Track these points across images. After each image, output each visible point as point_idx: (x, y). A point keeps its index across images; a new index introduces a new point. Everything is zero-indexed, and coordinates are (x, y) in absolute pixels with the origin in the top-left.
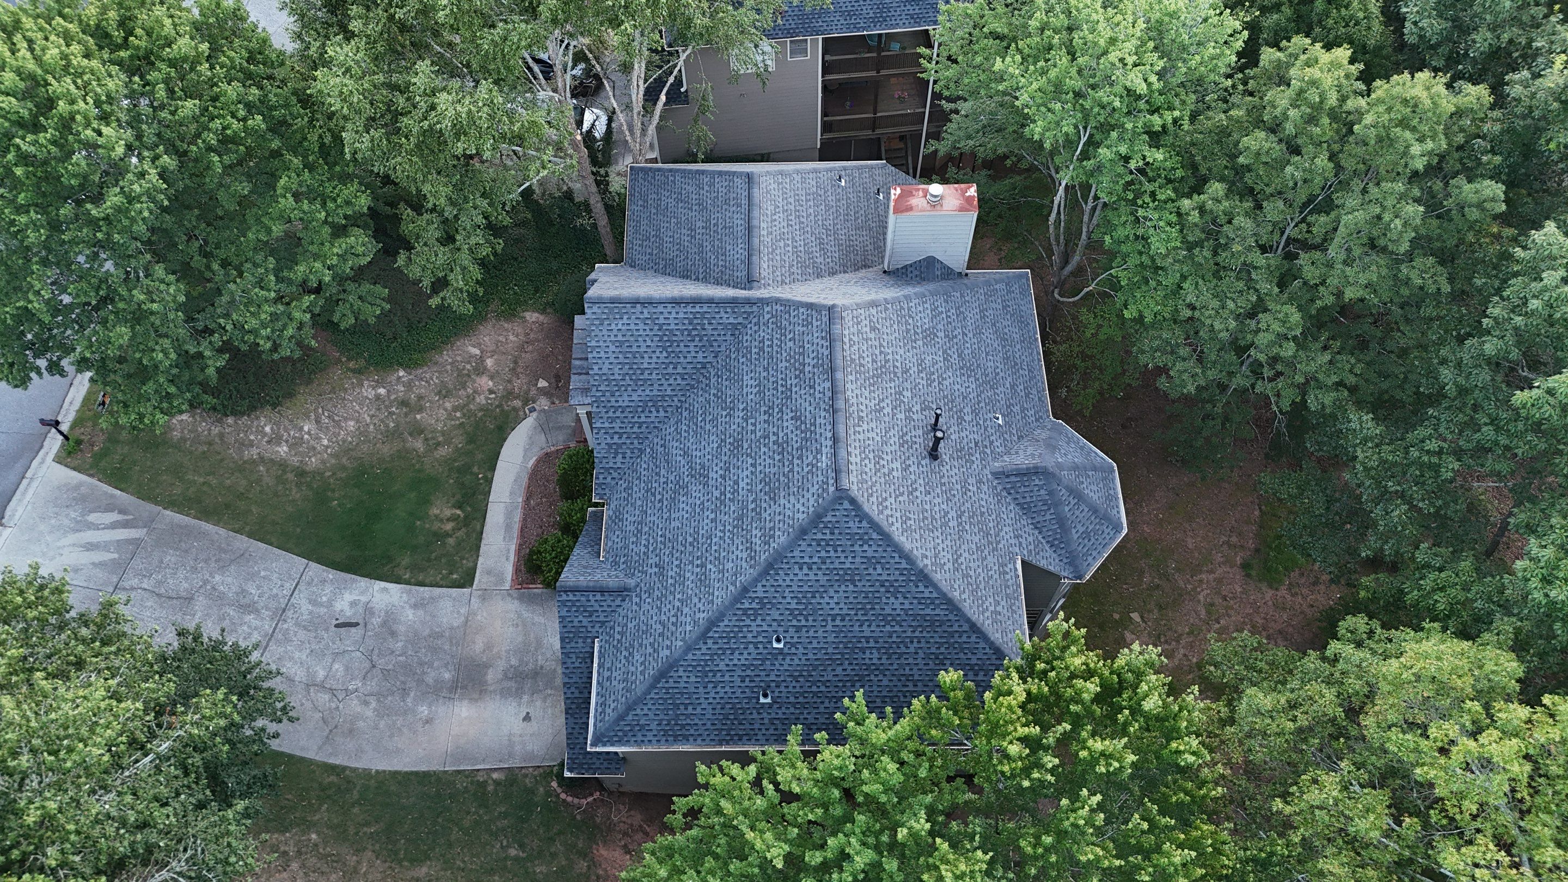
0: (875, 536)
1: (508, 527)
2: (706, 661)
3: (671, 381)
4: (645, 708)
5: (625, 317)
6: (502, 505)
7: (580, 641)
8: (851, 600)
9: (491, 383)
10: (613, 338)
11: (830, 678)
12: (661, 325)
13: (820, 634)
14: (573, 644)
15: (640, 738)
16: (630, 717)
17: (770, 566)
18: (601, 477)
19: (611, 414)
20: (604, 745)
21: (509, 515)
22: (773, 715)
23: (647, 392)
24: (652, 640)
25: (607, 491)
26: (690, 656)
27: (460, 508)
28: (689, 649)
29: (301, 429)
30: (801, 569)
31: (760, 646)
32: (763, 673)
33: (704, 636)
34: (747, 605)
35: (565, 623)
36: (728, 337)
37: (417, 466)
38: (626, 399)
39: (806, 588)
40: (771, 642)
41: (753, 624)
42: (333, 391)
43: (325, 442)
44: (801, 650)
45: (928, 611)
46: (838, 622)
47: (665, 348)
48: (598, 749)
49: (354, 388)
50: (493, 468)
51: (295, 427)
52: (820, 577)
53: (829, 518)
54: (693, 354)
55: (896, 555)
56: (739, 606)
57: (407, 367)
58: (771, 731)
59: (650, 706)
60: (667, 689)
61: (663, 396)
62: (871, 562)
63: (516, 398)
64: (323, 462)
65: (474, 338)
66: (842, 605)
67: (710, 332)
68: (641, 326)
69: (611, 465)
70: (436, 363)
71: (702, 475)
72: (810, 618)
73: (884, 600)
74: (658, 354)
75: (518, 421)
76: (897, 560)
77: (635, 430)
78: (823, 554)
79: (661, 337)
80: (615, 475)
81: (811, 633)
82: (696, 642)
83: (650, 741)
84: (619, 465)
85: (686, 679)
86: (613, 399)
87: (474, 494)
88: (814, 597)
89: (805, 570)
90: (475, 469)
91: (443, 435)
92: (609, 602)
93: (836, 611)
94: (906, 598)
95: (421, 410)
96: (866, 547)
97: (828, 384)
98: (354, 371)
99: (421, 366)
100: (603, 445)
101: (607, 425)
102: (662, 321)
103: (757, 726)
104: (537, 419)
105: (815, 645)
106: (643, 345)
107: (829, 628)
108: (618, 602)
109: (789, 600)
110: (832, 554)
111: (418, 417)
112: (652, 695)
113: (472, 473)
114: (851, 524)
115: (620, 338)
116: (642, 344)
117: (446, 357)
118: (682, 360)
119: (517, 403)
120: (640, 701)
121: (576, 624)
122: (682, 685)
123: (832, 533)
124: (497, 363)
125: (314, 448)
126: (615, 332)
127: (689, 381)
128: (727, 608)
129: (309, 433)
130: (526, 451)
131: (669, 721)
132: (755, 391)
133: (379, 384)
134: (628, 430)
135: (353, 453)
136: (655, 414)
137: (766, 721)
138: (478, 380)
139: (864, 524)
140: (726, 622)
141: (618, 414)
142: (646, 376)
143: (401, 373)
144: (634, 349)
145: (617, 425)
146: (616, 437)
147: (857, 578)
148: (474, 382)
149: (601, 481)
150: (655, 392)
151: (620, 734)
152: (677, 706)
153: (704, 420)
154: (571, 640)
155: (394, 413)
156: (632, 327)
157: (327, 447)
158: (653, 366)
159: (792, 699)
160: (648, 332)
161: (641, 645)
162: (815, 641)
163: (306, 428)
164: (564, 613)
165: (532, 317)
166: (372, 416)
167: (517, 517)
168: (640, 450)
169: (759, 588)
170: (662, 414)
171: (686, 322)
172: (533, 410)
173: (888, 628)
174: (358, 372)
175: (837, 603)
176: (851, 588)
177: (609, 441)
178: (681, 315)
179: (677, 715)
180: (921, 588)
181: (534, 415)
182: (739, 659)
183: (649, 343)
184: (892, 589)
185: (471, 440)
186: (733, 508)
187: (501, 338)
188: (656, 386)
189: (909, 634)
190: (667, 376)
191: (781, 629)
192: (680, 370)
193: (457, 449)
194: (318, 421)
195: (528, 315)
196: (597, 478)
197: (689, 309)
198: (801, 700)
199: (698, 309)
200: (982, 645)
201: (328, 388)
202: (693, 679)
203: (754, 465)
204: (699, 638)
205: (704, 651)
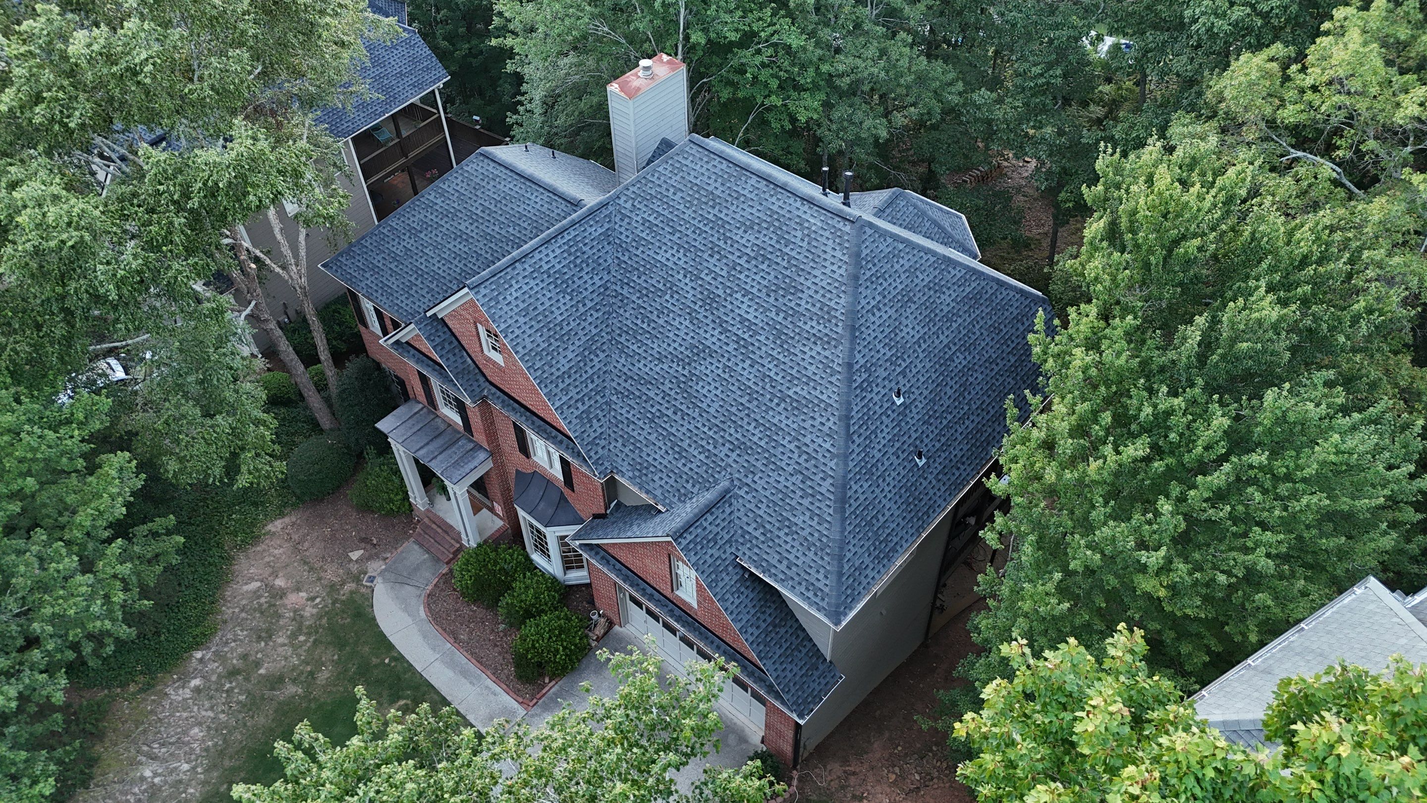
0: (901, 246)
1: (464, 673)
2: (863, 459)
3: (590, 320)
4: (851, 547)
5: (513, 282)
6: (437, 664)
7: (724, 575)
8: (920, 318)
9: (303, 594)
10: (516, 310)
11: (948, 403)
12: (547, 271)
13: (920, 366)
14: (721, 584)
15: (864, 582)
16: (846, 567)
17: (853, 328)
18: (592, 454)
19: (561, 386)
20: (846, 615)
21: (452, 664)
22: (935, 472)
23: (577, 343)
24: (799, 493)
25: (606, 464)
26: (851, 464)
27: (399, 698)
28: (845, 457)
29: (143, 779)
30: (874, 315)
31: (889, 412)
32: (906, 438)
33: (849, 437)
34: (859, 380)
35: (701, 568)
36: (608, 248)
37: (313, 706)
38: (564, 361)
39: (887, 331)
40: (894, 403)
41: (873, 395)
42: (138, 723)
43: (186, 767)
44: (917, 392)
45: (968, 290)
46: (924, 346)
47: (564, 291)
48: (844, 624)
49: (160, 703)
50: (390, 647)
51: (133, 783)
52: (890, 312)
53: (865, 252)
54: (590, 282)
55: (922, 254)
56: (854, 385)
57: (197, 645)
58: (943, 489)
59: (853, 542)
60: (854, 512)
61: (592, 338)
62: (912, 272)
63: (343, 584)
64: (204, 783)
65: (239, 579)
66: (917, 328)
67: (591, 252)
68: (532, 283)
69: (593, 435)
70: (225, 622)
71: (700, 351)
72: (905, 357)
73: (938, 302)
74: (562, 300)
75: (369, 599)
76: (925, 258)
77: (591, 386)
78: (880, 289)
79: (554, 282)
80: (603, 443)
81: (914, 371)
82: (848, 447)
83: (873, 578)
84: (599, 431)
85: (860, 489)
86: (553, 370)
87: (400, 679)
88: (896, 335)
89: (878, 314)
90: (375, 661)
91: (308, 664)
92: (722, 516)
93: (917, 337)
94: (949, 288)
95: (258, 664)
96: (901, 262)
97: (753, 180)
98: (142, 691)
99: (214, 633)
100: (575, 421)
101: (565, 399)
102: (546, 267)
103: (931, 492)
104: (385, 581)
105: (922, 380)
106: (545, 300)
107: (921, 356)
108: (728, 511)
109: (882, 351)
110: (885, 284)
111: (262, 671)
112: (849, 529)
113: (376, 666)
114: (881, 247)
115: (522, 306)
116: (543, 299)
117: (228, 611)
118: (585, 294)
119: (350, 586)
120: (843, 544)
121: (710, 561)
122: (862, 498)
123: (874, 265)
124: (288, 577)
125: (180, 781)
126: (514, 303)
127: (603, 310)
128: (848, 394)
129: (155, 774)
130: (406, 610)
131: (873, 544)
132: (681, 255)
133: (184, 679)
134: (585, 391)
135: (231, 750)
136: (596, 360)
137: (934, 482)
138: (286, 601)
139: (889, 240)
140: (856, 409)
141: (567, 381)
142: (566, 329)
143: (199, 655)
144: (541, 308)
145: (573, 392)
146: (579, 404)
147: (911, 294)
148: (285, 606)
149: (595, 457)
150: (584, 339)
151: (849, 592)
152: (870, 524)
153: (651, 321)
154: (716, 581)
155: (232, 689)
156: (525, 288)
157: (194, 768)
158: (566, 315)
159: (938, 445)
160: (541, 285)
161: (793, 508)
162: (920, 376)
163: (148, 773)
164: (694, 559)
165: (276, 526)
166: (212, 708)
167: (462, 658)
168: (606, 403)
169: (858, 356)
170: (602, 356)
171: (566, 255)
172: (372, 579)
173: (955, 325)
174: (147, 688)
175: (913, 328)
176: (913, 307)
177: (577, 413)
178: (558, 251)
179: (876, 533)
180: (953, 272)
181: (379, 580)
182: (884, 437)
183: (549, 295)
184: (936, 287)
185: (341, 644)
186: (762, 338)
187: (267, 559)
188: (581, 333)
189: (969, 320)
190: (582, 317)
191: (893, 383)
192: (590, 304)
193: (336, 663)
194: (154, 758)
195: (270, 527)
196: (590, 458)
197: (561, 242)
198: (943, 440)
199: (567, 237)
200: (1012, 293)
201: (130, 725)
202: (866, 485)
203: (747, 293)
204: (846, 442)
205: (857, 451)
